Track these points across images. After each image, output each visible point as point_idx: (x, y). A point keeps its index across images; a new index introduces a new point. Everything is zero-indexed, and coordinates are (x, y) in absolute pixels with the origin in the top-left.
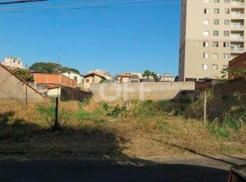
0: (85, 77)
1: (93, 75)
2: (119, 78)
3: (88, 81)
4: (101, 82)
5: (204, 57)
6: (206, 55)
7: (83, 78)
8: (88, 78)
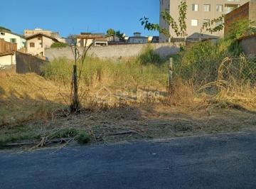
0: (28, 39)
1: (39, 36)
2: (78, 40)
3: (32, 45)
4: (53, 46)
5: (193, 9)
6: (196, 7)
7: (25, 41)
8: (32, 41)
